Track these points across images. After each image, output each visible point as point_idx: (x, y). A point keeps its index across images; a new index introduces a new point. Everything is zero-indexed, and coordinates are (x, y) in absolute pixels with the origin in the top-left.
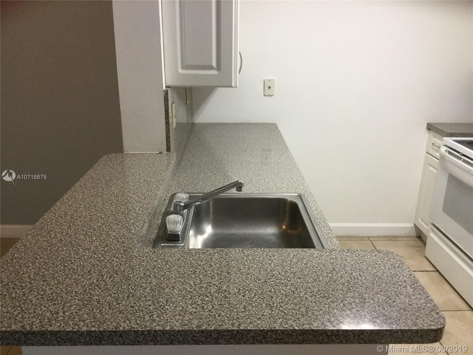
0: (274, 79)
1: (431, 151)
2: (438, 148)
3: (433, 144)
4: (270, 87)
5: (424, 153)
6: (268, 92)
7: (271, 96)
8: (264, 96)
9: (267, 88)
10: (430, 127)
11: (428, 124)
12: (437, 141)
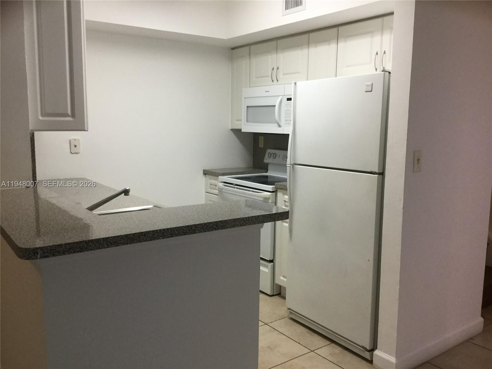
0: (79, 138)
1: (210, 190)
2: (215, 186)
3: (210, 184)
4: (76, 146)
5: (204, 194)
6: (74, 150)
7: (78, 153)
8: (71, 154)
9: (73, 147)
10: (206, 173)
11: (204, 171)
12: (213, 182)
